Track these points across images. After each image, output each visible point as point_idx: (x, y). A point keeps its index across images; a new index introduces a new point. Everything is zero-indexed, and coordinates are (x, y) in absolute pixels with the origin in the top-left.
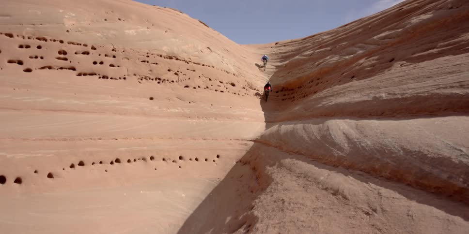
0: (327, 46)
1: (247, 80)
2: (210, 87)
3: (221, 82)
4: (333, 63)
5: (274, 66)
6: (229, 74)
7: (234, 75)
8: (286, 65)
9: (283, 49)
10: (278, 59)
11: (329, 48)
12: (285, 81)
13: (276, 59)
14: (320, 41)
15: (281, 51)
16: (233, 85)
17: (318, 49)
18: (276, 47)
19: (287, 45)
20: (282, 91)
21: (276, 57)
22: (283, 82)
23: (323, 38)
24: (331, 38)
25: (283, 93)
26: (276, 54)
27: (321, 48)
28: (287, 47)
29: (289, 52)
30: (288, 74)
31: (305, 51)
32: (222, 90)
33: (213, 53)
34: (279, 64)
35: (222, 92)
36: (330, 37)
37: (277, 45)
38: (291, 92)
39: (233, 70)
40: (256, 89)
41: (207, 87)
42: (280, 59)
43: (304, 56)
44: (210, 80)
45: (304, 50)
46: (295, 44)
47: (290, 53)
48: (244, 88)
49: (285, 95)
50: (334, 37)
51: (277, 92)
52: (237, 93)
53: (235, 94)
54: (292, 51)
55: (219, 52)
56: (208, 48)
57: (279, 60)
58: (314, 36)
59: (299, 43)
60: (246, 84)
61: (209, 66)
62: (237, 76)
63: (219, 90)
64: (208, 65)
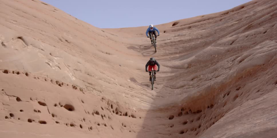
0: (260, 24)
1: (107, 97)
2: (17, 113)
3: (43, 104)
4: (262, 56)
5: (167, 67)
6: (63, 88)
7: (75, 87)
8: (190, 65)
9: (187, 35)
10: (176, 53)
11: (261, 29)
12: (185, 95)
13: (171, 54)
14: (251, 17)
15: (182, 38)
16: (70, 108)
17: (244, 31)
18: (175, 31)
19: (195, 26)
20: (180, 114)
21: (172, 50)
22: (182, 98)
23: (255, 10)
24: (269, 10)
25: (183, 118)
26: (173, 44)
27: (249, 28)
28: (194, 29)
29: (198, 39)
30: (192, 83)
31: (223, 36)
32: (42, 119)
33: (30, 47)
34: (177, 63)
35: (44, 123)
36: (266, 9)
37: (175, 27)
38: (198, 115)
39: (72, 78)
40: (129, 114)
41: (11, 115)
42: (180, 53)
43: (220, 45)
44: (18, 99)
45: (223, 33)
46: (210, 23)
47: (199, 42)
48: (97, 113)
49: (185, 123)
50: (272, 8)
51: (171, 118)
52: (78, 124)
53: (72, 125)
54: (202, 37)
55: (43, 45)
56: (20, 38)
57: (178, 55)
58: (243, 7)
59: (216, 22)
60: (104, 104)
61: (18, 73)
62: (81, 90)
63: (37, 120)
64: (16, 70)
